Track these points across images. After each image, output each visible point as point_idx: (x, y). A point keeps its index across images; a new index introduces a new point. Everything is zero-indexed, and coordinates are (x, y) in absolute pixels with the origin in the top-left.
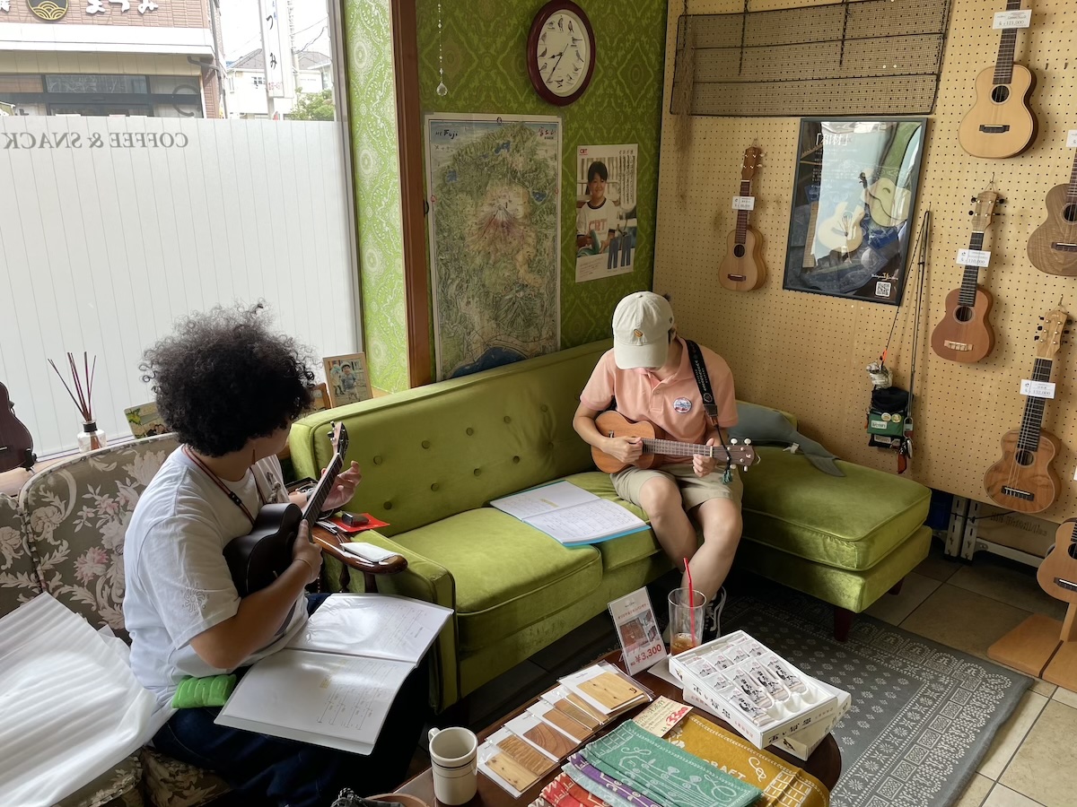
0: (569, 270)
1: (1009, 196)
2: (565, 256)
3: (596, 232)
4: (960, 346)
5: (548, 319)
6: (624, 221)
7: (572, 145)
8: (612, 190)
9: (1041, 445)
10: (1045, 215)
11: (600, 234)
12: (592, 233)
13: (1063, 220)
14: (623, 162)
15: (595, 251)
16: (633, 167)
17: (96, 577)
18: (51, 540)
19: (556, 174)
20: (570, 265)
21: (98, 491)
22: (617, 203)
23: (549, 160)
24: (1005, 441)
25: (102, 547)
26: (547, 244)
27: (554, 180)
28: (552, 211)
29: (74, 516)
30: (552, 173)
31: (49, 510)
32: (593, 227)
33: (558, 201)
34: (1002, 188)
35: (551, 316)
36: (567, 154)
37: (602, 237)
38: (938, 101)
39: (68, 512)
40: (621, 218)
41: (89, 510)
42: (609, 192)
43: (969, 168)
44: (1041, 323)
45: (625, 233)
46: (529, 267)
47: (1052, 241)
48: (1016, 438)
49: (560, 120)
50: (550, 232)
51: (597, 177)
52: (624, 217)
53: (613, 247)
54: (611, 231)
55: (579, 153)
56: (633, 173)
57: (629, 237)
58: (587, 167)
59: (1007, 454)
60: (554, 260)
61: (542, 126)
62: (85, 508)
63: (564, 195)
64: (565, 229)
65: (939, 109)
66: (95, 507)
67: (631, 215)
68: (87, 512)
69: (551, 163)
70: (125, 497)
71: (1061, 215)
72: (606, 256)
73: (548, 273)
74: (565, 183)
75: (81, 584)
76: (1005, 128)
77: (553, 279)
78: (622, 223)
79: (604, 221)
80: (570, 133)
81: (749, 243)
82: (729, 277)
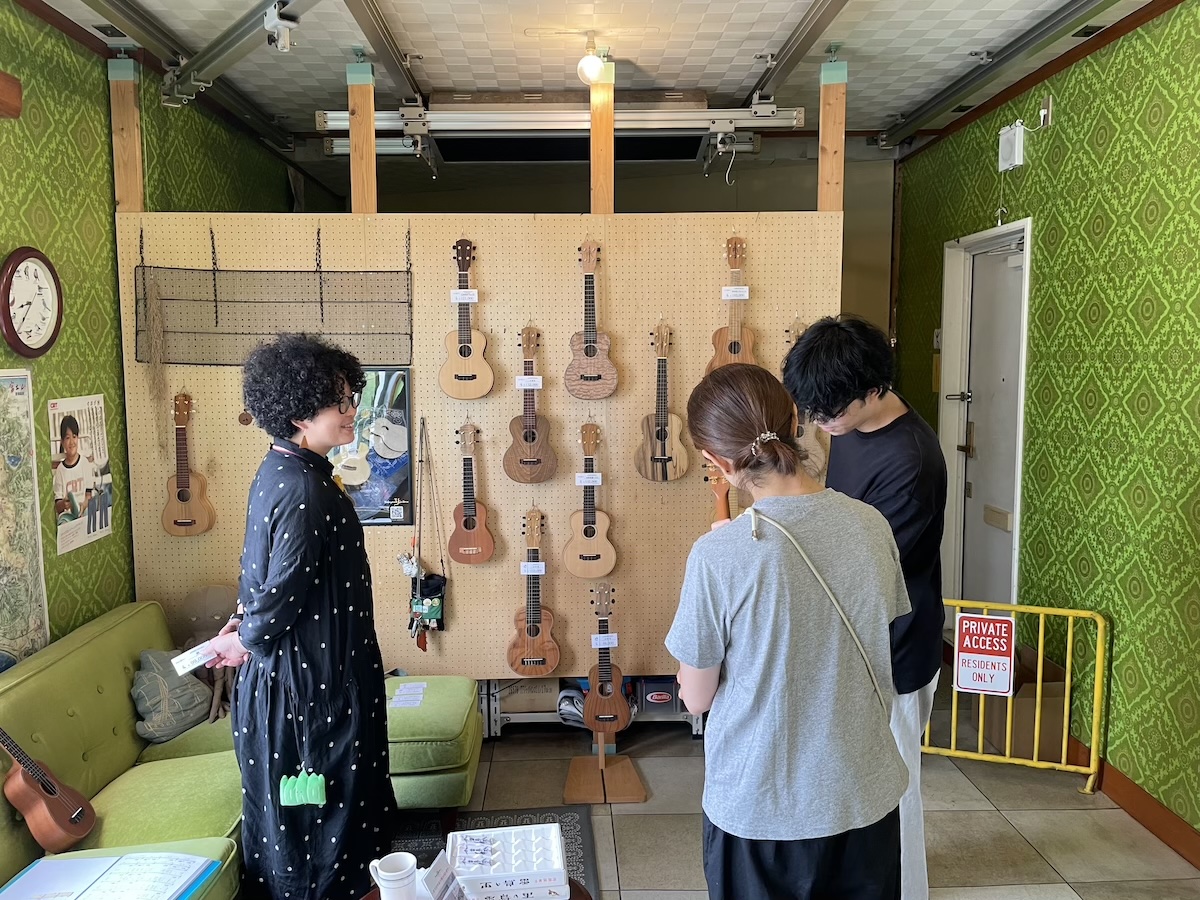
0: (50, 542)
1: (482, 427)
2: (45, 526)
3: (74, 494)
4: (472, 550)
5: (34, 605)
6: (100, 477)
7: (42, 400)
8: (85, 445)
9: (543, 617)
10: (511, 440)
11: (77, 495)
12: (70, 495)
13: (524, 442)
14: (92, 414)
15: (74, 516)
16: (101, 418)
19: (29, 434)
20: (50, 536)
22: (91, 459)
23: (21, 417)
24: (517, 621)
26: (26, 514)
27: (27, 439)
28: (28, 476)
30: (26, 432)
32: (70, 489)
33: (33, 463)
34: (476, 421)
35: (37, 600)
36: (38, 410)
37: (80, 499)
38: (414, 354)
40: (96, 475)
42: (82, 448)
43: (447, 407)
44: (524, 522)
45: (102, 491)
46: (10, 545)
47: (519, 458)
48: (524, 616)
49: (28, 373)
50: (28, 501)
51: (70, 432)
52: (99, 473)
53: (91, 507)
54: (89, 491)
55: (49, 408)
56: (102, 425)
57: (105, 495)
58: (58, 423)
59: (520, 631)
60: (35, 533)
61: (11, 380)
63: (39, 455)
64: (42, 495)
65: (416, 361)
67: (105, 471)
69: (23, 421)
71: (522, 439)
72: (85, 518)
73: (30, 550)
74: (39, 443)
76: (474, 377)
77: (35, 555)
78: (98, 480)
79: (80, 480)
80: (39, 388)
81: (194, 487)
82: (176, 523)
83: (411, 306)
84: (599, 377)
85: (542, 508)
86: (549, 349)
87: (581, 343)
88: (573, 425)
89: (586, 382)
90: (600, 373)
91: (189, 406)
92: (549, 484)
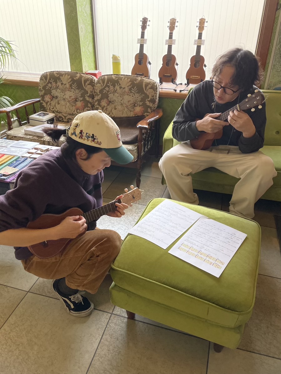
17: (104, 106)
18: (98, 93)
21: (111, 84)
25: (108, 100)
29: (104, 89)
31: (100, 85)
39: (103, 87)
41: (108, 88)
62: (107, 87)
66: (109, 88)
68: (107, 89)
70: (117, 88)
75: (101, 107)
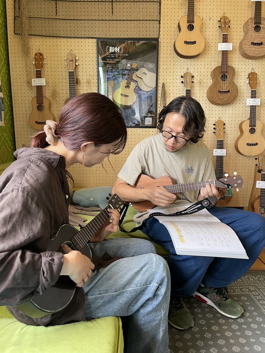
1: (195, 75)
13: (221, 81)
34: (191, 71)
38: (160, 32)
43: (177, 63)
44: (214, 127)
47: (218, 90)
65: (161, 37)
76: (194, 43)
81: (46, 104)
82: (37, 122)
83: (160, 4)
84: (262, 44)
85: (223, 119)
86: (233, 30)
87: (252, 24)
88: (243, 74)
89: (254, 46)
90: (262, 41)
91: (42, 59)
92: (228, 107)
